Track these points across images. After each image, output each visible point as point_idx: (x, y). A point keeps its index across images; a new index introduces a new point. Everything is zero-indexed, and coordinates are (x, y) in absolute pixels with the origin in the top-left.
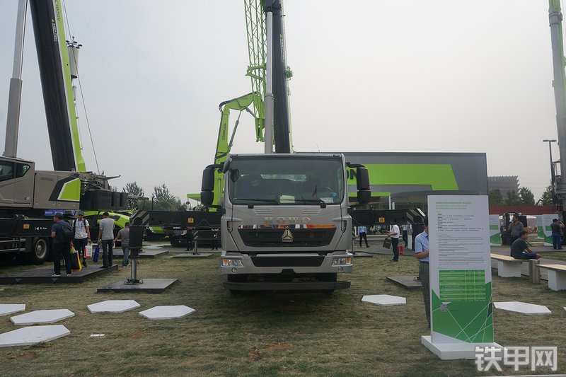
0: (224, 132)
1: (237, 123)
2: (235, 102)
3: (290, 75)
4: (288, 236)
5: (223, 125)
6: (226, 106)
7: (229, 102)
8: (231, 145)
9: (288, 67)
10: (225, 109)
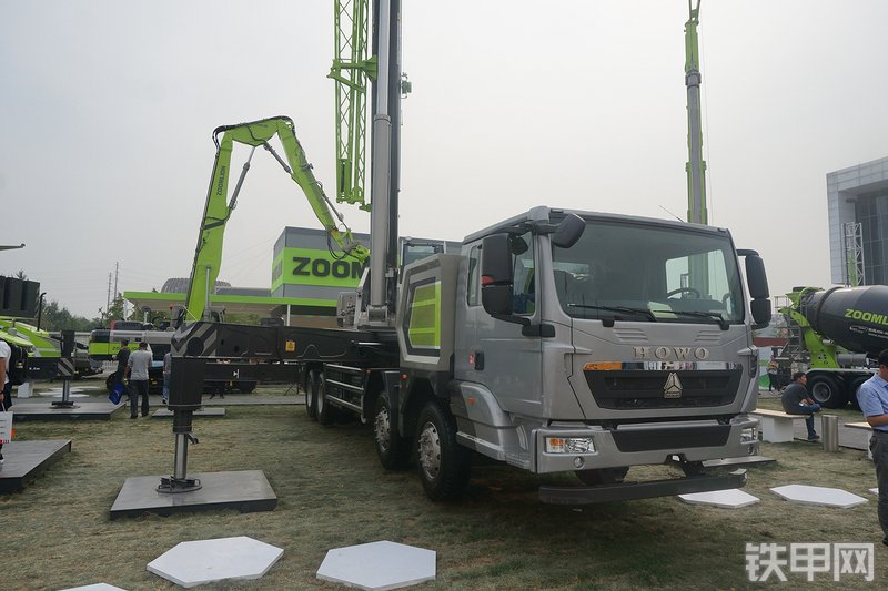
0: (221, 181)
1: (247, 167)
2: (245, 130)
3: (407, 88)
4: (674, 386)
5: (219, 169)
6: (229, 133)
7: (233, 127)
8: (232, 206)
9: (405, 75)
10: (224, 141)
